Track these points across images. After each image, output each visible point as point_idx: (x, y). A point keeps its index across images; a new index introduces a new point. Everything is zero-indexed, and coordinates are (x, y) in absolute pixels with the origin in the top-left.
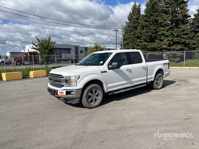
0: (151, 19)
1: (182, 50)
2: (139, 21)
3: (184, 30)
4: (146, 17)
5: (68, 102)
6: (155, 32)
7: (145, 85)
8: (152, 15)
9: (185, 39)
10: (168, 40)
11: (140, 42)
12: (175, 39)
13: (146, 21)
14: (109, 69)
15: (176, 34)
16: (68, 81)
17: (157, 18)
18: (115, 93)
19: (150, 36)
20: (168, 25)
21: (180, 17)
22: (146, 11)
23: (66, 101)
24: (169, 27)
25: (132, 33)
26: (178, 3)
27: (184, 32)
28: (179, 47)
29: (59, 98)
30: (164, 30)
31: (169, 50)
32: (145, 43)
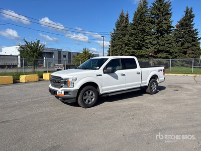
0: (139, 28)
1: (167, 58)
2: (128, 29)
3: (169, 40)
4: (134, 25)
5: (65, 101)
6: (142, 40)
7: (139, 89)
8: (140, 24)
9: (170, 48)
10: (155, 48)
11: (129, 49)
12: (161, 48)
13: (134, 29)
14: (104, 73)
15: (161, 43)
16: (66, 82)
17: (145, 27)
18: (110, 95)
19: (139, 44)
20: (154, 34)
21: (165, 27)
22: (134, 20)
23: (64, 100)
24: (155, 36)
25: (121, 40)
26: (164, 14)
27: (168, 42)
28: (165, 55)
29: (58, 97)
30: (150, 39)
31: (155, 57)
32: (133, 50)
